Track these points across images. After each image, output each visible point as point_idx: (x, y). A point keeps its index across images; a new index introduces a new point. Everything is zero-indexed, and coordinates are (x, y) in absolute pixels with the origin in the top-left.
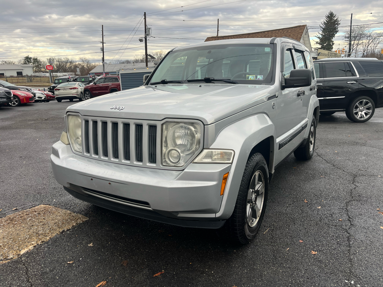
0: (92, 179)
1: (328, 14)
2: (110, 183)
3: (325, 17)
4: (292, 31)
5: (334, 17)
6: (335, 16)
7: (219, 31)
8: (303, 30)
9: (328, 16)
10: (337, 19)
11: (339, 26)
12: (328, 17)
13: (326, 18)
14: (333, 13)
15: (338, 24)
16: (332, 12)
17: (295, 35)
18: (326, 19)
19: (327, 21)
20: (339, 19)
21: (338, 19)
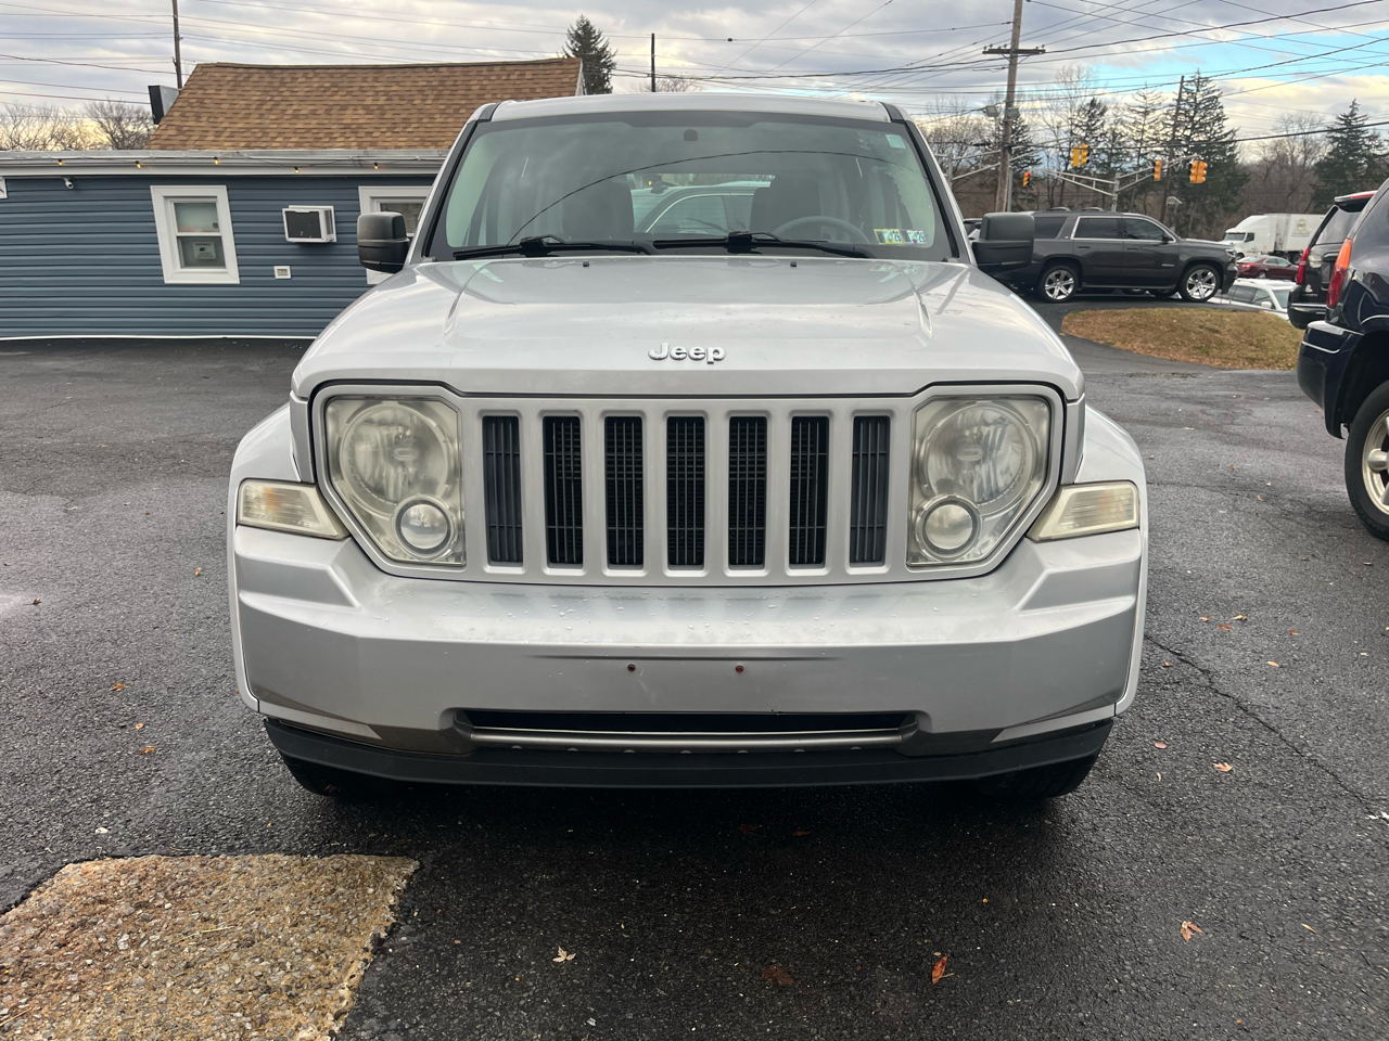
0: (631, 668)
1: (576, 28)
2: (739, 669)
3: (566, 38)
4: (539, 76)
5: (597, 38)
6: (599, 36)
7: (181, 42)
8: (573, 76)
9: (576, 32)
10: (604, 49)
11: (613, 72)
12: (577, 37)
13: (572, 42)
14: (591, 24)
15: (610, 66)
16: (588, 24)
17: (550, 90)
18: (569, 42)
19: (574, 50)
20: (611, 49)
21: (608, 49)
